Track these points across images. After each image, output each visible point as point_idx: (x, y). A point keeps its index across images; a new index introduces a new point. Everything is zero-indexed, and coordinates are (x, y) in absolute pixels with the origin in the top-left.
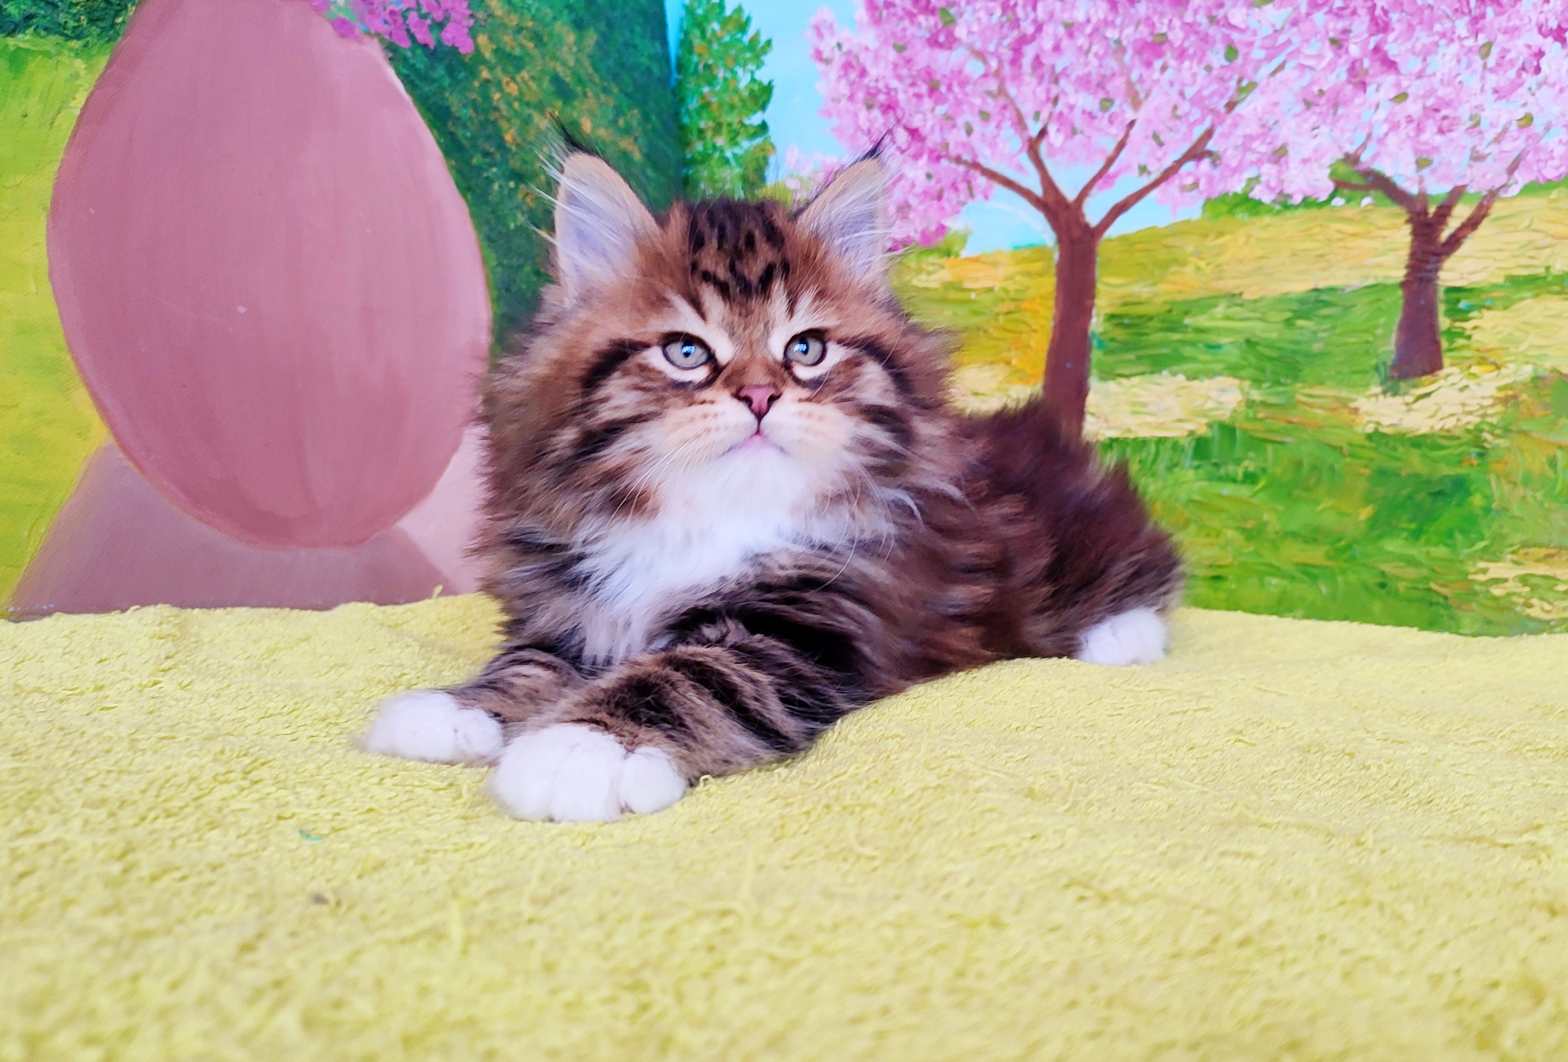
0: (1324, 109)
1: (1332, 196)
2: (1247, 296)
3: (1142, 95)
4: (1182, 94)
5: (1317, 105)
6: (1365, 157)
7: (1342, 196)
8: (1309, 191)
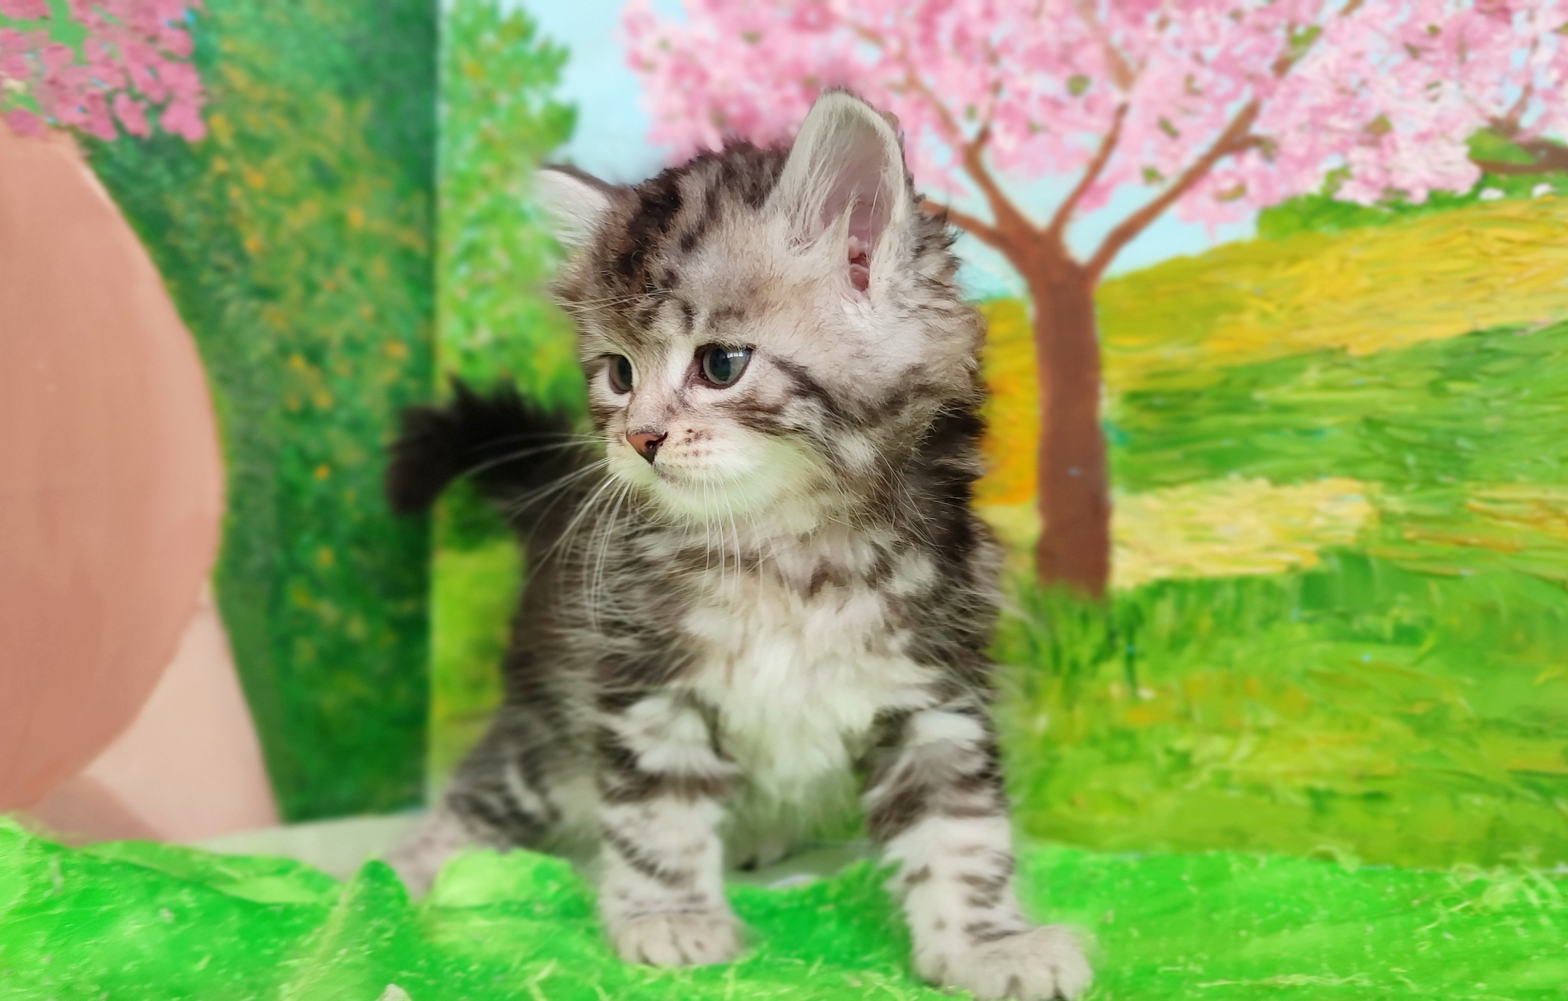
0: (1443, 55)
1: (1479, 186)
2: (1355, 351)
3: (1133, 66)
4: (1198, 58)
5: (1429, 50)
6: (1527, 121)
7: (1497, 186)
8: (1437, 182)
